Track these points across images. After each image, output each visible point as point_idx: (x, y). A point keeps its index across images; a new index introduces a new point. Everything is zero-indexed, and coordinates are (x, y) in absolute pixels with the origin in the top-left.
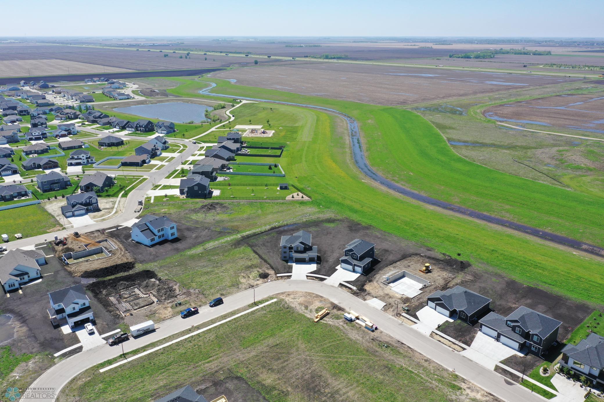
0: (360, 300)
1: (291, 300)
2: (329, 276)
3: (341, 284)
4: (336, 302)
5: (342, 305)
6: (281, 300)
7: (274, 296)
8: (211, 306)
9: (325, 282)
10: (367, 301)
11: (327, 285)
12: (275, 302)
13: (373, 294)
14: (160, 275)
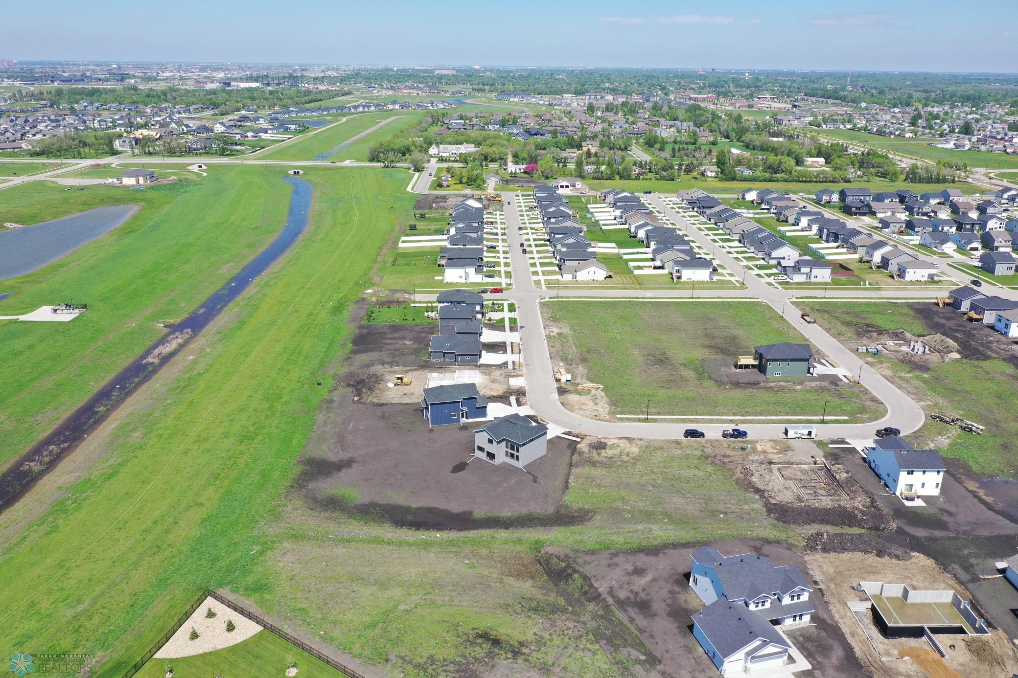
4: (554, 395)
5: (554, 390)
6: (612, 413)
10: (523, 386)
13: (506, 387)
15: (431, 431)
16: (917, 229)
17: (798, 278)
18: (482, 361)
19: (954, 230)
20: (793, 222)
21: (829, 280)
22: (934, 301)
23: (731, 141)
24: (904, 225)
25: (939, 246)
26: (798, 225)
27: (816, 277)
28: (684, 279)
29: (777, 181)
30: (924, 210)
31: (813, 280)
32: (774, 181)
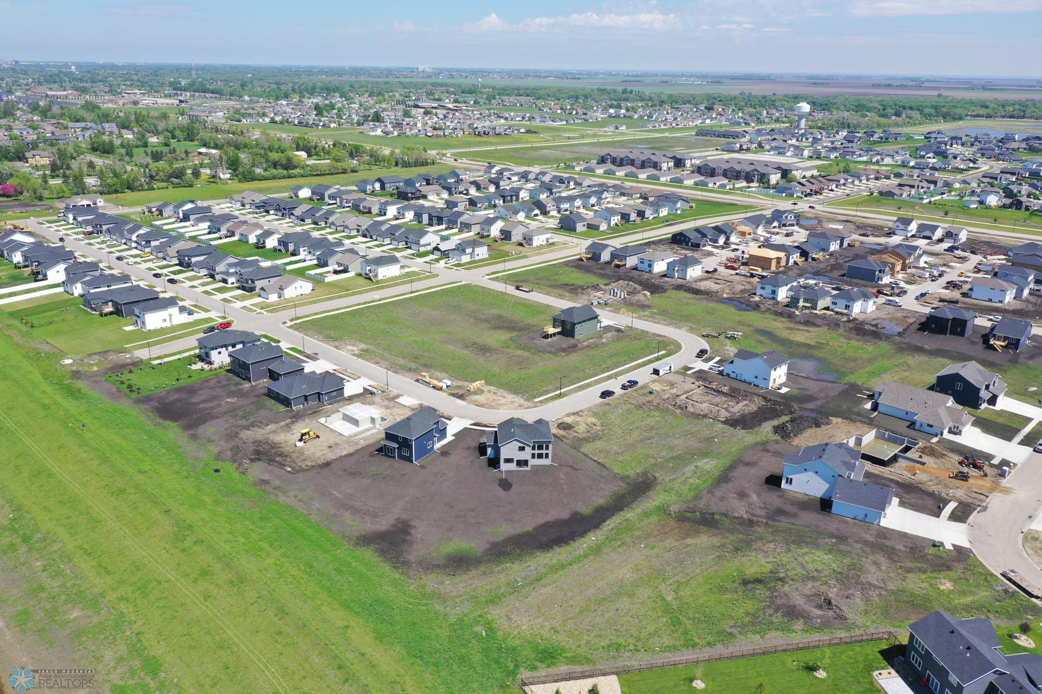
0: (426, 404)
1: (516, 400)
2: (466, 429)
3: (450, 420)
4: (459, 401)
5: (452, 398)
6: (528, 400)
7: (539, 404)
8: (614, 393)
9: (473, 422)
10: (419, 402)
11: (469, 418)
12: (535, 397)
13: (408, 409)
14: (721, 425)
15: (422, 467)
16: (479, 205)
17: (465, 259)
18: (347, 392)
19: (501, 202)
20: (377, 212)
21: (487, 256)
22: (578, 257)
23: (178, 141)
24: (467, 203)
25: (513, 216)
26: (385, 214)
27: (478, 255)
28: (380, 277)
29: (295, 177)
30: (460, 189)
31: (477, 258)
32: (292, 177)
